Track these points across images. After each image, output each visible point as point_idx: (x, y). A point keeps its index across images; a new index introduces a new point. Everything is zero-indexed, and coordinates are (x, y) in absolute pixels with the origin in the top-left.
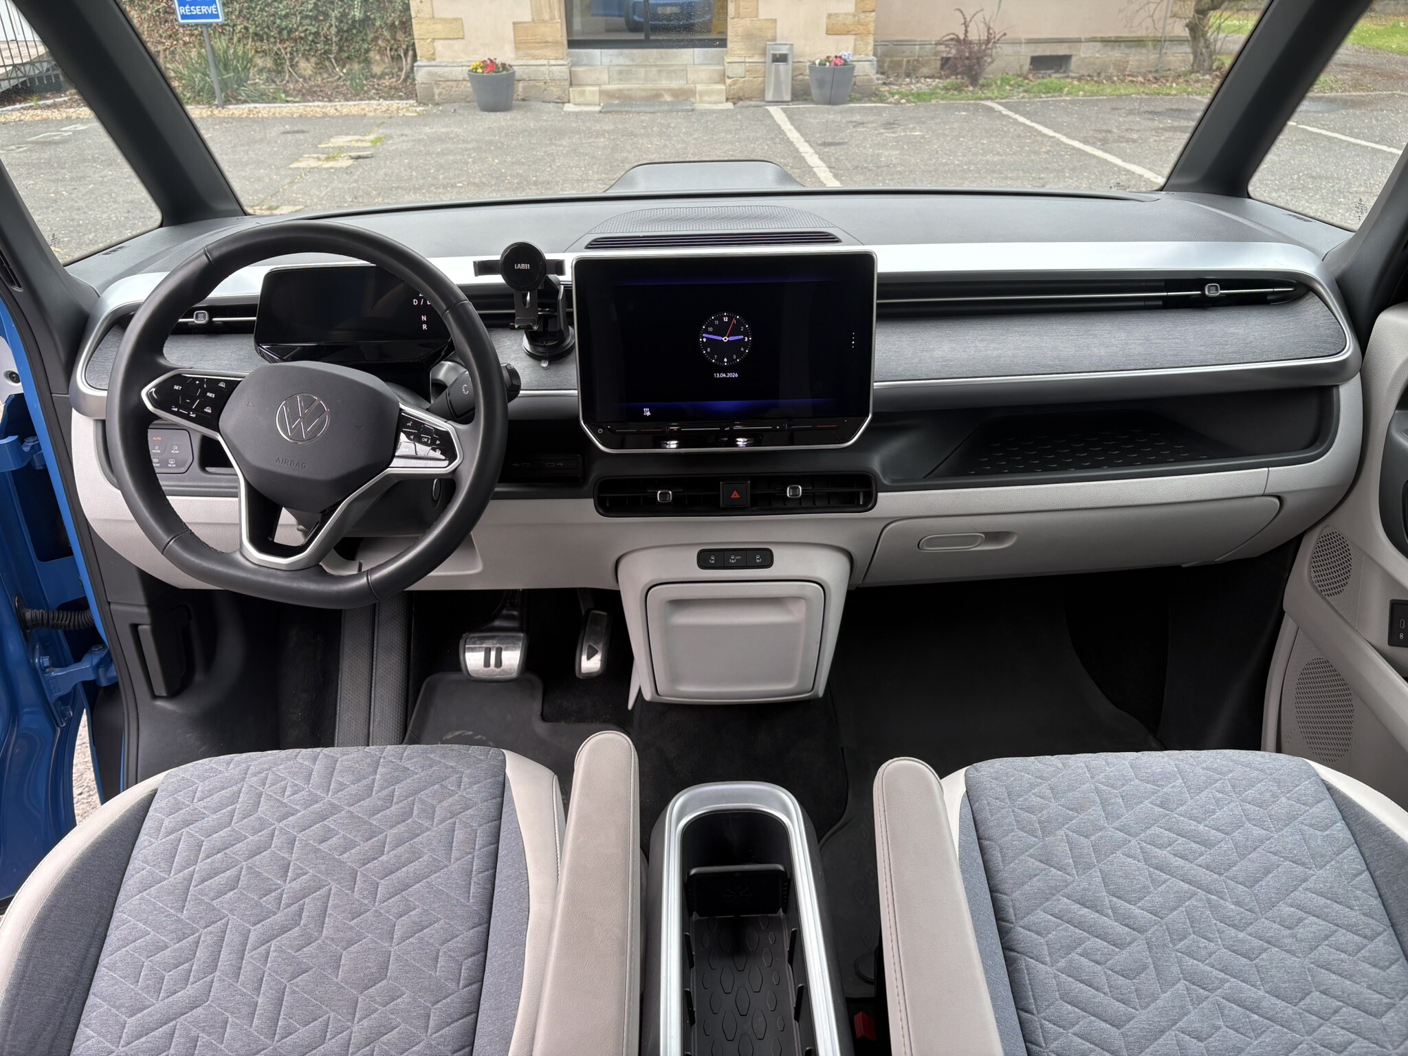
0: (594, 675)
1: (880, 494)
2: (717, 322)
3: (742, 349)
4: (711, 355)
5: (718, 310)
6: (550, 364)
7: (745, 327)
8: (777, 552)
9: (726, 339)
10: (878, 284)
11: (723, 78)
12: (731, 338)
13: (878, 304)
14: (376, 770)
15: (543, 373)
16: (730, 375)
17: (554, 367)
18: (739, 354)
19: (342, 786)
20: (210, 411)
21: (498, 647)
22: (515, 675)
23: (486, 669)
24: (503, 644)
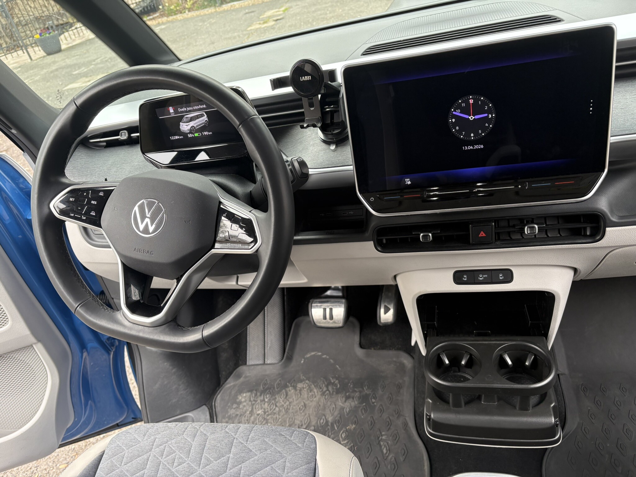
0: (389, 324)
1: (607, 229)
2: (463, 105)
3: (487, 125)
4: (460, 132)
5: (464, 94)
6: (337, 146)
7: (488, 106)
8: (515, 271)
9: (471, 118)
10: (618, 50)
12: (477, 117)
13: (617, 67)
14: (231, 450)
15: (332, 154)
16: (476, 147)
17: (339, 149)
18: (484, 129)
19: (209, 462)
20: (94, 214)
21: (330, 307)
22: (341, 325)
23: (325, 321)
24: (333, 306)
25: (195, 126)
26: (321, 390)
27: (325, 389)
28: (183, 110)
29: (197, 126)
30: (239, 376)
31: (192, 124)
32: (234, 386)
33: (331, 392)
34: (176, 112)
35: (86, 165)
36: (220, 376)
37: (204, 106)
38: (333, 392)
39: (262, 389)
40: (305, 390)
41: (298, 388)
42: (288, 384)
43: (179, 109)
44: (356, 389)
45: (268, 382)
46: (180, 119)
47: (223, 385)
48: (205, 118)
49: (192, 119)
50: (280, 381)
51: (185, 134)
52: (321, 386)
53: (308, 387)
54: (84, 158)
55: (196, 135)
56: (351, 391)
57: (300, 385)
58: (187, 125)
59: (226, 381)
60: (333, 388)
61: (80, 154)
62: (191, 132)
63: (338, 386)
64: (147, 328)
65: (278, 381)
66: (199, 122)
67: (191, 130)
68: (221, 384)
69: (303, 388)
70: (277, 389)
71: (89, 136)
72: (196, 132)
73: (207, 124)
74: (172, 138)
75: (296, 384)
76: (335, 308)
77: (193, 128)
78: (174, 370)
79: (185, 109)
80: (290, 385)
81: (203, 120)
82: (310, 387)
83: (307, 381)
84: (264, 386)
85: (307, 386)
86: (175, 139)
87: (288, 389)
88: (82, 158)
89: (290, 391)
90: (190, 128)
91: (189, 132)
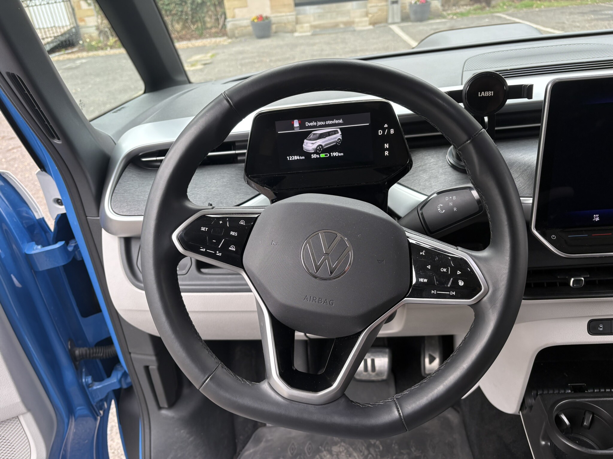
11: (367, 14)
20: (234, 250)
21: (372, 357)
22: (385, 377)
23: (365, 373)
24: (375, 356)
25: (323, 144)
26: (362, 454)
27: (366, 453)
28: (311, 124)
29: (326, 145)
30: (258, 441)
31: (320, 142)
32: (255, 453)
33: (375, 455)
34: (302, 126)
35: (140, 188)
36: (237, 441)
37: (341, 121)
38: (377, 455)
39: (291, 455)
40: (343, 454)
41: (334, 453)
42: (320, 447)
43: (306, 123)
44: (402, 451)
45: (296, 447)
46: (305, 135)
47: (241, 453)
48: (339, 136)
49: (322, 136)
50: (310, 444)
51: (308, 155)
52: (361, 449)
53: (345, 451)
54: (136, 180)
55: (322, 155)
56: (397, 453)
57: (335, 449)
58: (312, 144)
59: (243, 447)
60: (375, 451)
61: (130, 175)
62: (316, 153)
63: (381, 448)
64: (313, 406)
65: (307, 444)
66: (330, 140)
67: (316, 149)
68: (238, 450)
69: (340, 452)
70: (309, 454)
71: (140, 154)
72: (322, 153)
73: (339, 143)
74: (290, 158)
75: (331, 448)
76: (376, 358)
77: (320, 147)
78: (191, 439)
79: (315, 124)
80: (323, 449)
81: (336, 138)
82: (348, 451)
83: (343, 444)
84: (292, 452)
85: (344, 449)
86: (293, 159)
87: (322, 454)
88: (134, 180)
89: (325, 456)
90: (316, 147)
91: (313, 151)
